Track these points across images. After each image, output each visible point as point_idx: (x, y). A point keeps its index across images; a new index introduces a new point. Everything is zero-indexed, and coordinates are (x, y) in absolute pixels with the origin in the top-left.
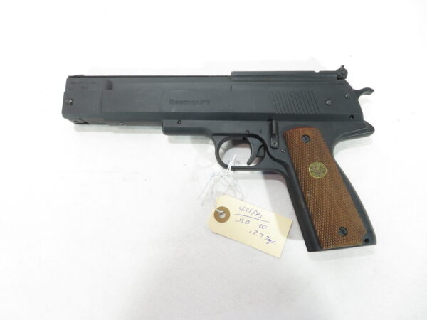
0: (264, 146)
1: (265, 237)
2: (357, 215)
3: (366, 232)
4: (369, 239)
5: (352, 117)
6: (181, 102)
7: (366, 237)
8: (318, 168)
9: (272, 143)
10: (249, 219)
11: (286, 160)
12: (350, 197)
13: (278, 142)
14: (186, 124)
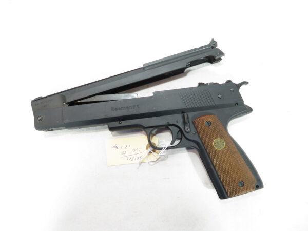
0: (181, 130)
2: (249, 170)
3: (256, 181)
4: (259, 185)
5: (237, 104)
6: (119, 109)
7: (257, 185)
8: (219, 143)
9: (186, 128)
11: (197, 139)
12: (243, 159)
13: (190, 128)
14: (124, 123)
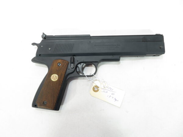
1: (114, 98)
10: (107, 91)
